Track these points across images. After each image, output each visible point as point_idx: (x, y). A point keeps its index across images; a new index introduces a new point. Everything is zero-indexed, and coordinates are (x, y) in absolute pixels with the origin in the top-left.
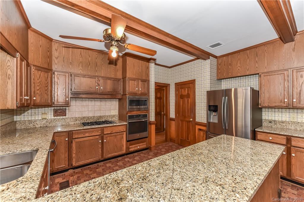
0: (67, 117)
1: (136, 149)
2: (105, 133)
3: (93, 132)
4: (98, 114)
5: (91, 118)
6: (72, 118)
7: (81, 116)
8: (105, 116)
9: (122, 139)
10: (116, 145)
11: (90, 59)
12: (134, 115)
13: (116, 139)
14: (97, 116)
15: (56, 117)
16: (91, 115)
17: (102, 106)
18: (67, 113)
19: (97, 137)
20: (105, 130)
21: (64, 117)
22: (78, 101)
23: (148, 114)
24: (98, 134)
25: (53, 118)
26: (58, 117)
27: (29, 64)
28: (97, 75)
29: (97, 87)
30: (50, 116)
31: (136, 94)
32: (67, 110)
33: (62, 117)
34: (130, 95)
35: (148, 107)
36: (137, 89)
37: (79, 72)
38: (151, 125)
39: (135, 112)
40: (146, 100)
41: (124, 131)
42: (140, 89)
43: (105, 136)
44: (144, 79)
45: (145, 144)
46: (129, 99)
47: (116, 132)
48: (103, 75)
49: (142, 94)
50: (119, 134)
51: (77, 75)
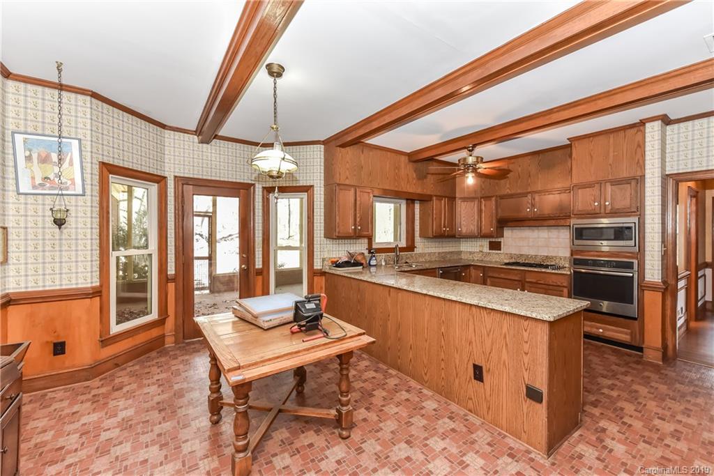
0: (502, 252)
2: (527, 280)
3: (510, 273)
4: (544, 252)
5: (532, 257)
6: (507, 254)
7: (517, 253)
8: (556, 257)
11: (520, 169)
12: (589, 260)
14: (541, 256)
15: (491, 251)
16: (532, 252)
17: (551, 240)
18: (502, 246)
19: (516, 282)
20: (527, 275)
21: (499, 252)
22: (514, 231)
23: (635, 262)
24: (517, 278)
25: (488, 251)
26: (494, 251)
27: (455, 198)
28: (529, 190)
29: (528, 210)
30: (486, 249)
31: (595, 215)
32: (502, 244)
33: (496, 252)
34: (578, 218)
35: (635, 246)
36: (596, 204)
37: (506, 193)
38: (644, 290)
39: (592, 253)
40: (630, 228)
41: (564, 287)
42: (607, 203)
43: (526, 284)
44: (625, 176)
45: (626, 334)
46: (575, 226)
47: (546, 283)
48: (539, 189)
49: (614, 213)
50: (551, 287)
51: (502, 197)
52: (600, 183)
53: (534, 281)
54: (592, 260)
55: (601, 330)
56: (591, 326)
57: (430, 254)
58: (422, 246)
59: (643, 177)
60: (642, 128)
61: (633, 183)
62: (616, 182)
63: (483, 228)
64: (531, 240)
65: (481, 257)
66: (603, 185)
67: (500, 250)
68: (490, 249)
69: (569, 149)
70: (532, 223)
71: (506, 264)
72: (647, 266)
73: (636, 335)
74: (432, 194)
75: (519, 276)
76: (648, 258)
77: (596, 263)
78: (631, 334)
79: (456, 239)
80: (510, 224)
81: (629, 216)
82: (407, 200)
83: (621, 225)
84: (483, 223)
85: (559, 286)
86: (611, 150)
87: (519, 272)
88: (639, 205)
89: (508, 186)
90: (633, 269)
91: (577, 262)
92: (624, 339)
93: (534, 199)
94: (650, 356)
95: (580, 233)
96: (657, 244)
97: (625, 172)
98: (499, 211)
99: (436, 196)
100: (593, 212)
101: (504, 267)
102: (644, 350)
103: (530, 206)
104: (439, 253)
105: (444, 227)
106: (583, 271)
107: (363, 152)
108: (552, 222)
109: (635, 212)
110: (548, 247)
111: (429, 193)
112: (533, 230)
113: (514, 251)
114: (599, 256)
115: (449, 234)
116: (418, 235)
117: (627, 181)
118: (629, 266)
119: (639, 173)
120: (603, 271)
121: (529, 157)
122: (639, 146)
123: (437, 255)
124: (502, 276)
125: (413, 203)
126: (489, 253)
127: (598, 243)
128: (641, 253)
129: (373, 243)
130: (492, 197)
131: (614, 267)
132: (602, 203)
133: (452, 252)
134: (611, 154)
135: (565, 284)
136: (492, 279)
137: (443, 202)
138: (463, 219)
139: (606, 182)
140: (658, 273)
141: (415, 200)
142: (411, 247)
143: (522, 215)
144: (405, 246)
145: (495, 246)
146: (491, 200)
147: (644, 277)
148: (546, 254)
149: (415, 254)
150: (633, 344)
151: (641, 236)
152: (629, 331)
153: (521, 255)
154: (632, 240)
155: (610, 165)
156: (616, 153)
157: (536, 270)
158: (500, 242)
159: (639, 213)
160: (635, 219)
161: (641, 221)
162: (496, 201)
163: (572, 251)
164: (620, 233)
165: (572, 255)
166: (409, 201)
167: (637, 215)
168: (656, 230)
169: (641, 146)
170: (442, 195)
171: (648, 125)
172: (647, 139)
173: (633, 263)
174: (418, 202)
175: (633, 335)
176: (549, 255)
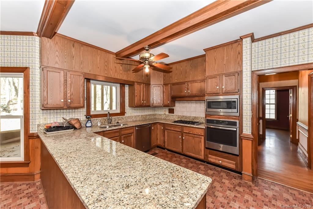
0: (174, 114)
1: (217, 162)
2: (184, 131)
3: (176, 127)
5: (188, 117)
6: (177, 115)
7: (182, 115)
9: (200, 143)
10: (194, 146)
11: (181, 69)
12: (214, 120)
13: (193, 141)
14: (192, 117)
15: (169, 114)
16: (188, 115)
18: (175, 111)
19: (179, 133)
20: (184, 128)
21: (173, 114)
23: (238, 121)
24: (179, 130)
25: (168, 114)
26: (171, 114)
27: (150, 84)
28: (186, 80)
29: (186, 91)
30: (167, 113)
31: (217, 94)
32: (175, 110)
33: (172, 114)
34: (209, 96)
35: (237, 112)
36: (218, 87)
37: (175, 82)
38: (242, 139)
39: (216, 116)
40: (235, 102)
41: (202, 136)
42: (223, 87)
43: (184, 134)
44: (232, 71)
45: (233, 164)
46: (207, 100)
47: (193, 133)
48: (191, 80)
49: (227, 93)
50: (196, 136)
51: (174, 84)
52: (219, 75)
53: (188, 132)
54: (216, 120)
55: (220, 162)
56: (216, 159)
57: (135, 116)
58: (130, 112)
59: (241, 71)
60: (240, 43)
61: (236, 75)
62: (228, 75)
63: (165, 101)
64: (188, 108)
65: (165, 117)
66: (221, 76)
67: (174, 113)
68: (169, 113)
69: (205, 57)
70: (187, 99)
71: (175, 122)
72: (244, 125)
73: (238, 165)
74: (134, 81)
75: (180, 129)
76: (244, 119)
77: (218, 122)
78: (236, 164)
79: (150, 108)
80: (177, 99)
81: (234, 95)
82: (120, 84)
83: (230, 100)
84: (165, 99)
85: (200, 135)
86: (225, 56)
87: (181, 127)
88: (239, 88)
89: (176, 78)
90: (236, 126)
91: (208, 121)
92: (232, 167)
93: (188, 86)
94: (246, 179)
95: (210, 105)
96: (249, 111)
97: (232, 69)
98: (172, 92)
99: (136, 82)
100: (216, 92)
101: (173, 123)
102: (243, 174)
103: (186, 89)
104: (142, 116)
105: (143, 100)
106: (212, 127)
107: (73, 46)
108: (197, 98)
109: (237, 92)
110: (196, 112)
111: (132, 80)
112: (189, 103)
113: (180, 114)
114: (219, 118)
115: (145, 105)
116: (128, 106)
117: (233, 74)
118: (234, 124)
119: (239, 70)
120: (221, 127)
121: (186, 62)
122: (239, 53)
123: (140, 116)
124: (172, 129)
125: (124, 86)
126: (169, 115)
127: (219, 110)
128: (240, 117)
129: (91, 111)
130: (169, 84)
131: (227, 125)
132: (221, 87)
133: (150, 115)
134: (225, 58)
135: (203, 134)
136: (168, 130)
137: (142, 86)
138: (154, 96)
139: (223, 74)
140: (250, 129)
141: (125, 84)
142: (123, 113)
143: (183, 94)
144: (119, 112)
145: (171, 111)
146: (168, 86)
147: (242, 132)
148: (195, 116)
149: (125, 117)
150: (237, 170)
151: (240, 106)
152: (235, 162)
153: (183, 116)
154: (236, 108)
155: (225, 65)
156: (228, 58)
157: (188, 125)
158: (174, 109)
159: (239, 93)
160: (237, 97)
161: (240, 97)
162: (171, 87)
163: (206, 115)
164: (230, 105)
165: (206, 117)
166: (122, 85)
167: (238, 94)
168: (248, 103)
169: (240, 53)
170: (141, 82)
171: (244, 40)
172: (244, 49)
173: (236, 122)
174: (128, 86)
175: (237, 165)
176: (196, 116)
